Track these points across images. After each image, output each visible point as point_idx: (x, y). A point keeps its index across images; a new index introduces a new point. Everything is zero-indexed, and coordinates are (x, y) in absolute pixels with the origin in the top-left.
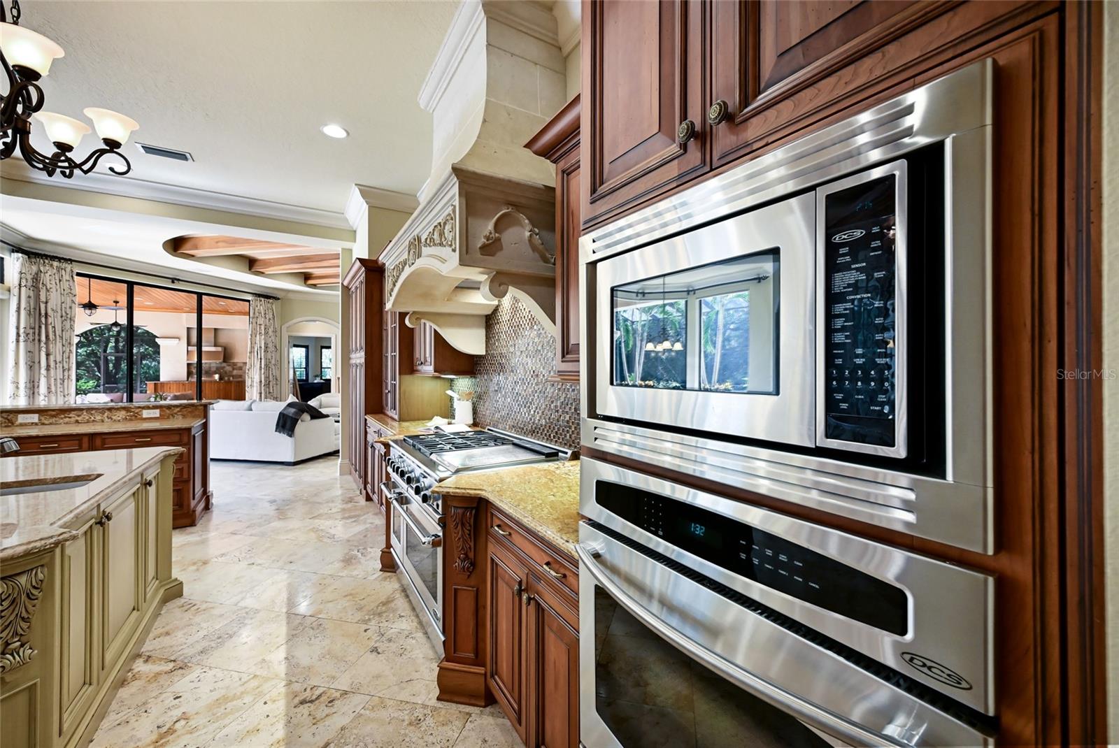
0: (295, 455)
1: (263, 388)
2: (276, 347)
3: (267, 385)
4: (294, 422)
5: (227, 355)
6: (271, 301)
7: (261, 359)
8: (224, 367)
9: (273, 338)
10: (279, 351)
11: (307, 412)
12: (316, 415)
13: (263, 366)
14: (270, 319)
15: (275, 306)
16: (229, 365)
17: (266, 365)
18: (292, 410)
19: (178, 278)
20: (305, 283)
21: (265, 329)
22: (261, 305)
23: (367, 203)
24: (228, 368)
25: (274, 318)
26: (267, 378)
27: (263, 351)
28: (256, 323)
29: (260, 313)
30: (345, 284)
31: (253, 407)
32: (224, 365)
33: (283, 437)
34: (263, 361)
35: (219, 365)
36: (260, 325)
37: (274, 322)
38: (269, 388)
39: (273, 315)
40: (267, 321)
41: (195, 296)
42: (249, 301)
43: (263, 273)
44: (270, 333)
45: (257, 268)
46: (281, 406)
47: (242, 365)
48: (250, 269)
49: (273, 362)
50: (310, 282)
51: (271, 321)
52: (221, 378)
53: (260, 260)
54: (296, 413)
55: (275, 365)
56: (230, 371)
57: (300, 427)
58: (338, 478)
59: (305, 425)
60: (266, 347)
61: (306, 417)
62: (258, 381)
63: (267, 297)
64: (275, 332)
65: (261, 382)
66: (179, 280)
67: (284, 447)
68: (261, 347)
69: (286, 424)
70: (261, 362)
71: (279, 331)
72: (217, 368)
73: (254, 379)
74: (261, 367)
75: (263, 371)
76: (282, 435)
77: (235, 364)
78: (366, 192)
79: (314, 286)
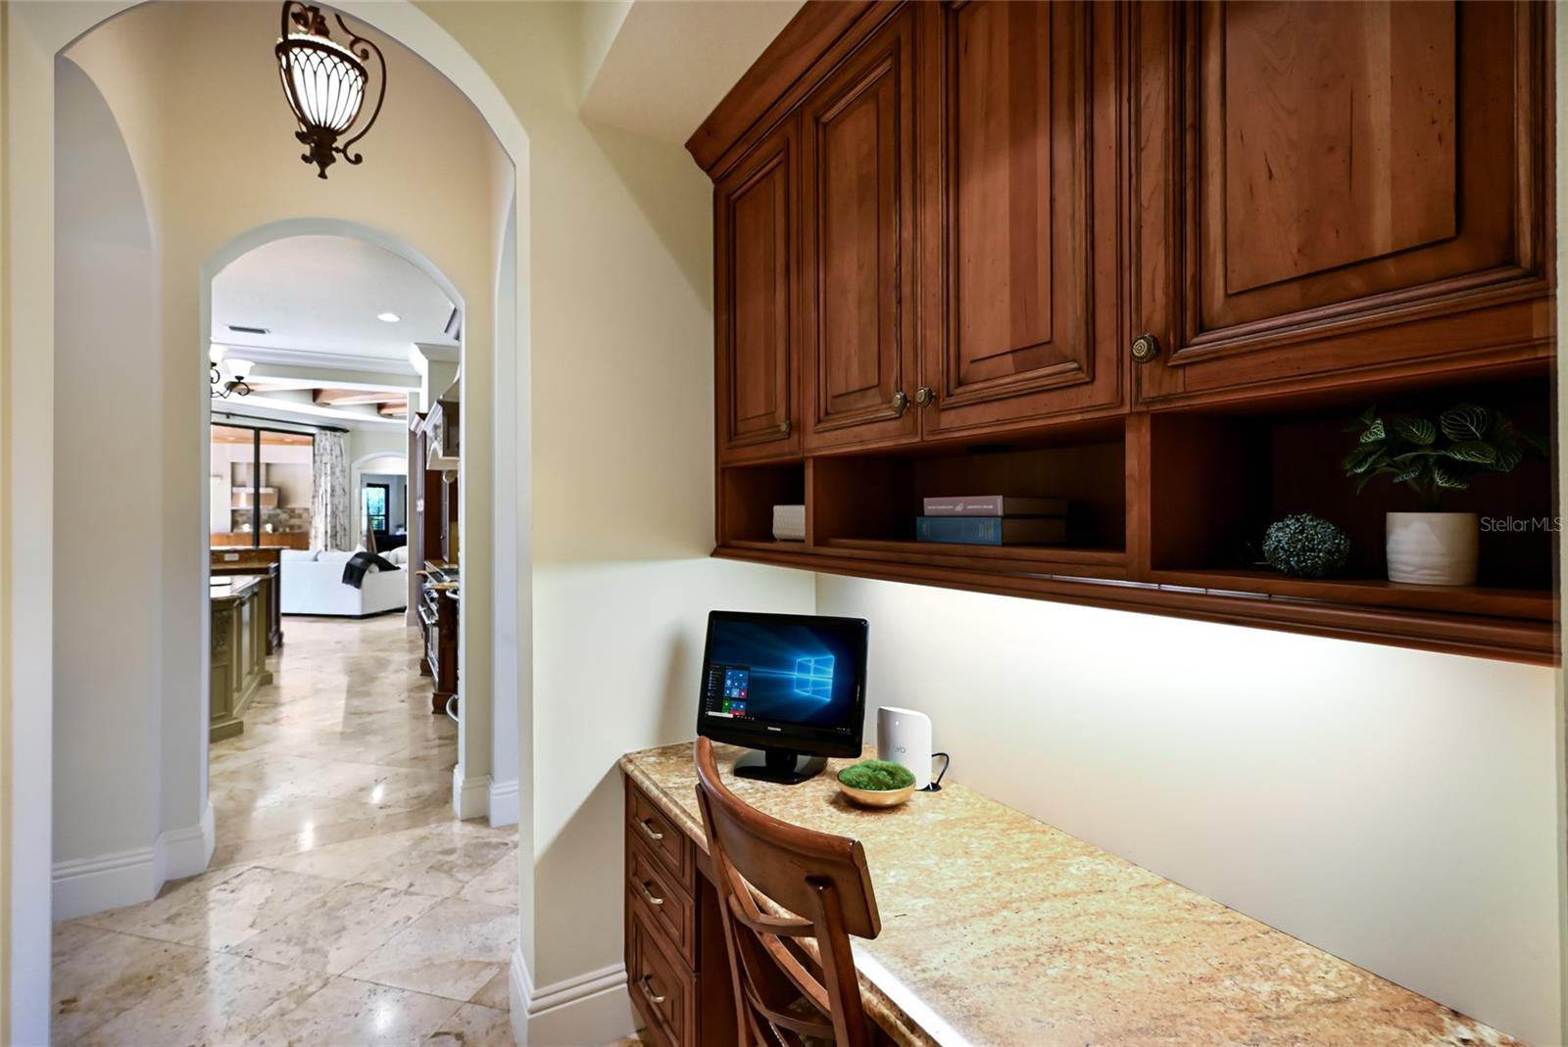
0: (363, 609)
1: (329, 540)
2: (344, 490)
3: (334, 536)
4: (362, 572)
5: (282, 498)
6: (338, 434)
7: (326, 505)
8: (278, 515)
9: (341, 479)
10: (347, 496)
11: (376, 563)
12: (386, 566)
13: (329, 513)
14: (337, 457)
15: (343, 438)
16: (285, 512)
17: (333, 513)
18: (359, 561)
19: (233, 412)
20: (379, 412)
21: (332, 468)
22: (326, 439)
23: (427, 358)
24: (284, 516)
25: (342, 455)
26: (334, 527)
27: (329, 495)
28: (321, 461)
29: (325, 449)
30: (412, 429)
31: (319, 557)
32: (278, 511)
33: (350, 589)
34: (329, 507)
35: (272, 512)
36: (326, 464)
37: (342, 460)
38: (336, 539)
39: (341, 451)
40: (334, 457)
41: (252, 431)
42: (313, 435)
43: (329, 404)
44: (338, 473)
45: (322, 399)
46: (348, 556)
47: (301, 511)
48: (314, 400)
49: (341, 508)
50: (385, 411)
51: (339, 459)
52: (275, 530)
53: (326, 391)
54: (362, 563)
55: (343, 512)
56: (286, 521)
57: (367, 578)
58: (406, 630)
59: (373, 577)
60: (333, 490)
61: (375, 568)
62: (324, 531)
63: (333, 429)
64: (343, 471)
65: (326, 532)
66: (234, 415)
67: (350, 600)
68: (326, 491)
69: (353, 575)
70: (326, 508)
71: (347, 470)
72: (270, 516)
73: (319, 528)
74: (326, 515)
75: (329, 519)
76: (349, 586)
77: (293, 510)
78: (425, 349)
79: (390, 416)
